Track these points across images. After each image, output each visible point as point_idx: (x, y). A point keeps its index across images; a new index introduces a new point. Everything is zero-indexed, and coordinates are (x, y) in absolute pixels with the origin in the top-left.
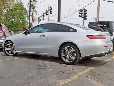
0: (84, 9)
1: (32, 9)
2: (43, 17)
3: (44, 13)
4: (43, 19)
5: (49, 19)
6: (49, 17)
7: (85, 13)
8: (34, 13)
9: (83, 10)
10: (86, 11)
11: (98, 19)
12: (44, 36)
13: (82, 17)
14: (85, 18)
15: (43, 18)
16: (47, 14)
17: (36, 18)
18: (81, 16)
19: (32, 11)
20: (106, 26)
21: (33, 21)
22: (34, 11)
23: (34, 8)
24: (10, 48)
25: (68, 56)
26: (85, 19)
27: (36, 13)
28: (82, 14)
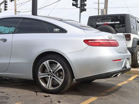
2: (5, 4)
4: (5, 10)
5: (15, 10)
6: (15, 6)
11: (105, 11)
12: (5, 40)
13: (77, 7)
14: (83, 8)
15: (5, 7)
18: (76, 5)
25: (51, 78)
26: (82, 10)
28: (76, 1)
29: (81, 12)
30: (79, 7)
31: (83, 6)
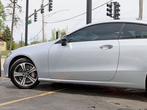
0: (115, 3)
1: (13, 4)
3: (37, 10)
4: (35, 21)
5: (43, 21)
7: (116, 10)
8: (16, 9)
9: (113, 4)
10: (119, 6)
11: (140, 19)
14: (117, 18)
15: (35, 18)
16: (42, 12)
17: (19, 18)
19: (13, 7)
21: (14, 24)
22: (16, 6)
23: (16, 1)
24: (25, 72)
27: (19, 10)
28: (110, 11)
30: (113, 17)
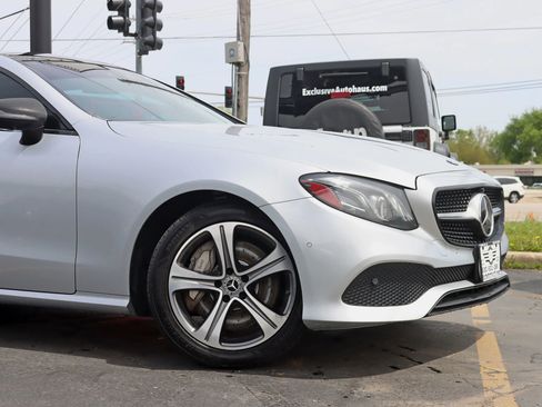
11: (241, 49)
13: (127, 34)
14: (149, 38)
20: (384, 88)
28: (123, 9)
29: (142, 51)
30: (132, 35)
31: (149, 29)
